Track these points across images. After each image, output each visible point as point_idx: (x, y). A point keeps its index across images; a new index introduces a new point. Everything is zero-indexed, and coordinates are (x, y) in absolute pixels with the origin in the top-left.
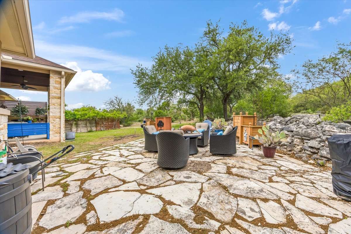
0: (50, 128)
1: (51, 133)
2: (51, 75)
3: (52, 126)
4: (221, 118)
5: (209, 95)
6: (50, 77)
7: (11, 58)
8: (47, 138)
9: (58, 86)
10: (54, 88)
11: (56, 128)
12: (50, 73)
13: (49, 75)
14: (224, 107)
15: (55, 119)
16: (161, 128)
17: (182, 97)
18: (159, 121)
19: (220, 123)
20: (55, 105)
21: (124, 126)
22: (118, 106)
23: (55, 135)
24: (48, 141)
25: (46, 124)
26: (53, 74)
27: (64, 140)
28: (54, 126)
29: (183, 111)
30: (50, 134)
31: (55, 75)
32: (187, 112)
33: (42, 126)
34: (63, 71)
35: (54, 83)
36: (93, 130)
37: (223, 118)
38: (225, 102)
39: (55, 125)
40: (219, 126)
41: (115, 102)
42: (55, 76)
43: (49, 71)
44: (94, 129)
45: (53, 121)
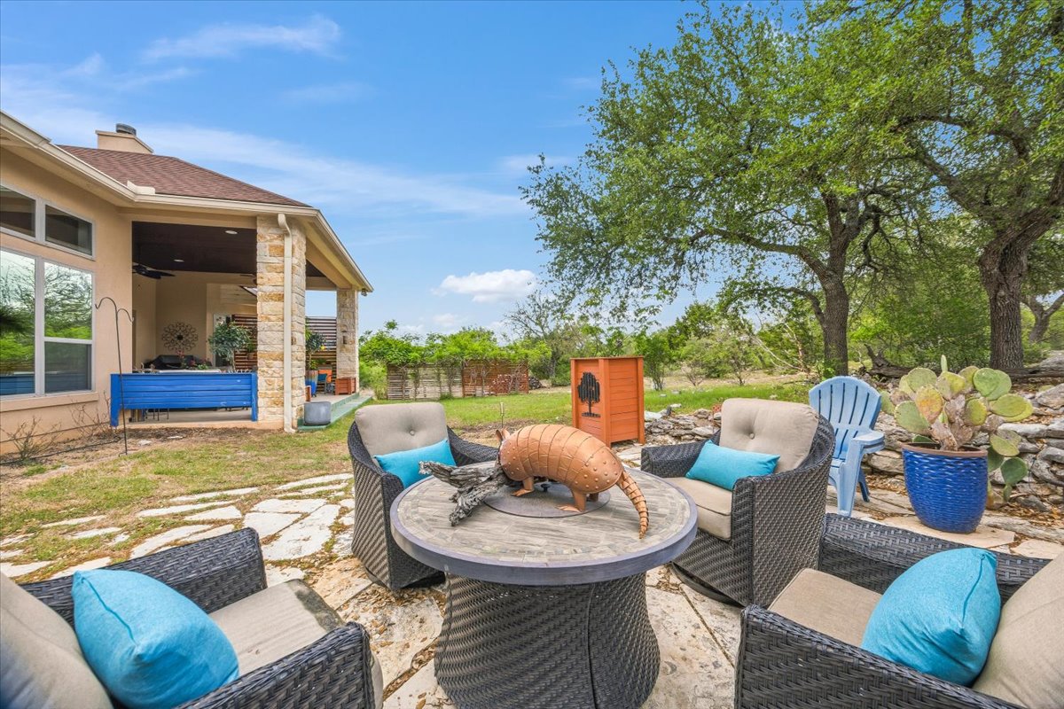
0: (259, 388)
1: (261, 402)
2: (260, 231)
3: (265, 384)
4: (973, 370)
5: (888, 254)
6: (258, 238)
7: (150, 190)
8: (253, 418)
9: (277, 261)
10: (269, 268)
11: (272, 389)
12: (258, 224)
13: (255, 230)
14: (994, 300)
15: (271, 361)
16: (590, 406)
17: (737, 274)
18: (582, 376)
19: (959, 404)
20: (270, 320)
21: (555, 385)
22: (536, 324)
23: (270, 409)
24: (254, 427)
25: (248, 377)
26: (263, 227)
27: (293, 427)
28: (270, 383)
29: (761, 334)
30: (259, 405)
31: (270, 228)
32: (781, 339)
33: (239, 381)
34: (282, 212)
35: (268, 253)
36: (455, 395)
37: (981, 365)
38: (1003, 270)
39: (273, 379)
40: (940, 431)
41: (530, 311)
42: (270, 231)
43: (254, 218)
44: (457, 391)
45: (265, 369)
